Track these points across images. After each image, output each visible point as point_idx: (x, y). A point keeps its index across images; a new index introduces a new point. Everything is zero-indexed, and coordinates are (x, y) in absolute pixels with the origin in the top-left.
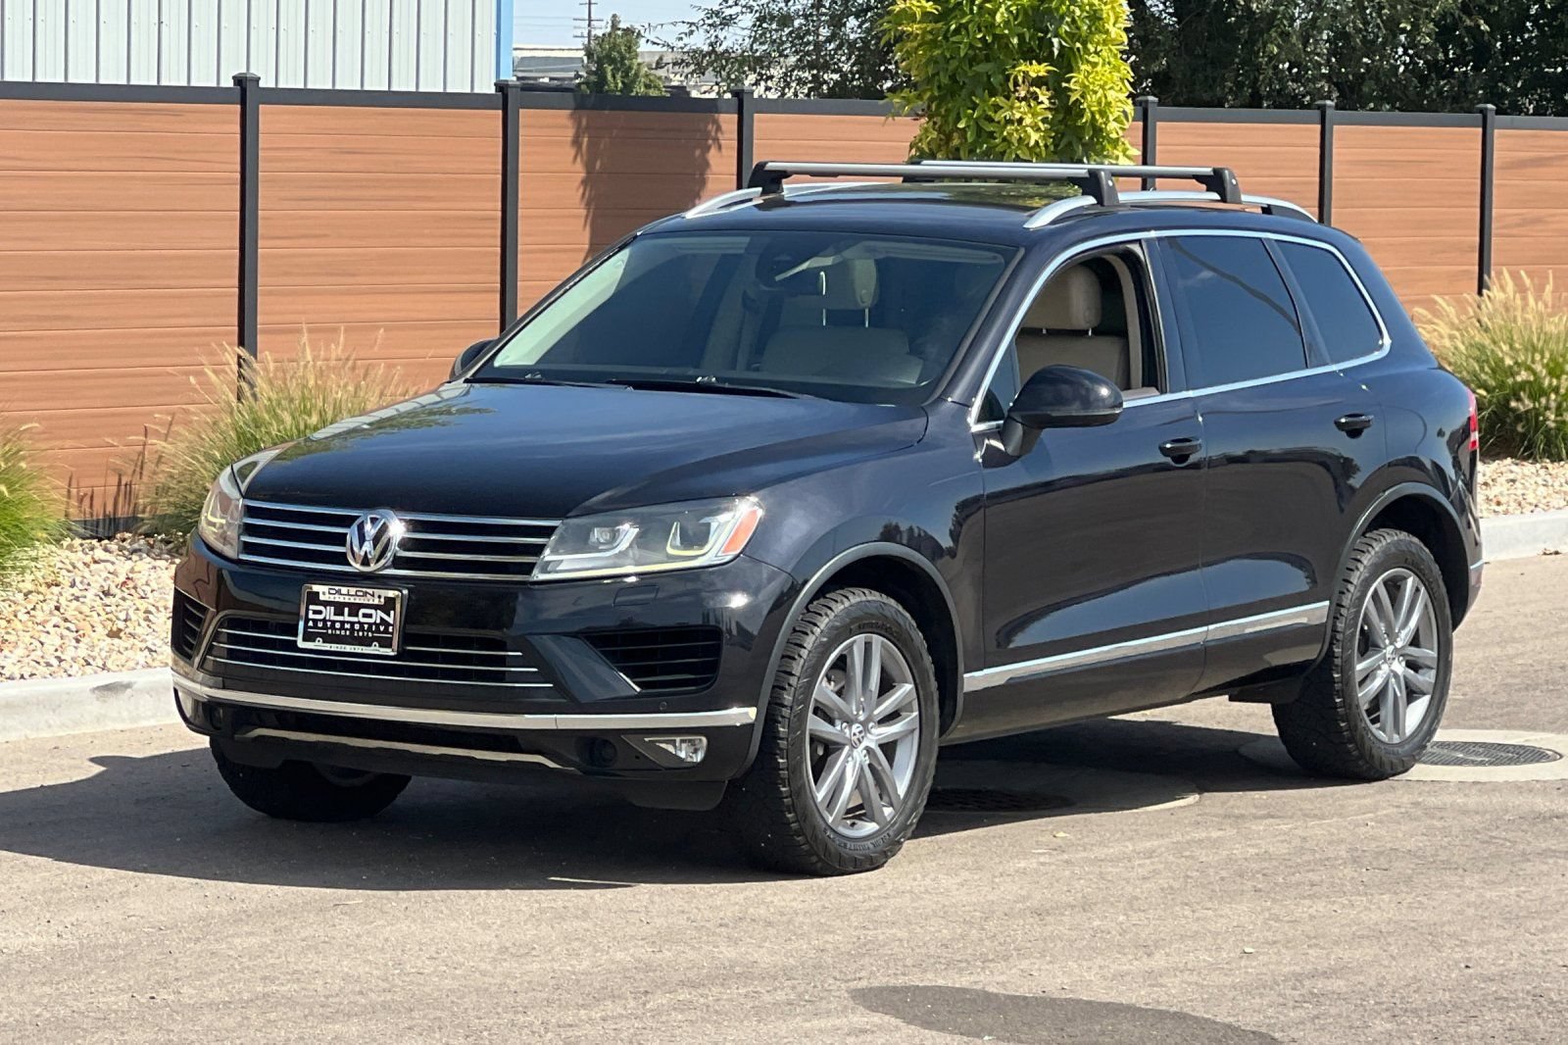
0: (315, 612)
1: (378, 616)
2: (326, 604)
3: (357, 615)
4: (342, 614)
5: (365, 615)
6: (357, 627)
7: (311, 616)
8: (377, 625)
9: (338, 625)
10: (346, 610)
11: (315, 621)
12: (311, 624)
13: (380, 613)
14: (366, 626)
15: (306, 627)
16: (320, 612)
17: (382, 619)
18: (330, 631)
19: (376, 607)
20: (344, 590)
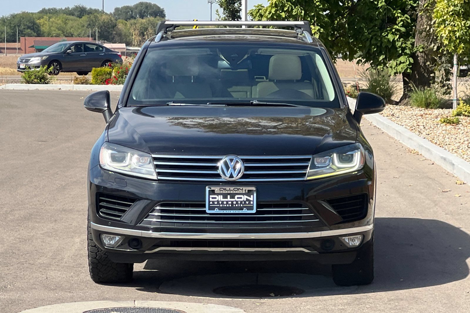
0: (213, 198)
1: (244, 198)
2: (218, 194)
3: (234, 198)
4: (227, 198)
5: (238, 198)
6: (235, 203)
7: (211, 199)
8: (245, 202)
9: (225, 203)
10: (229, 196)
11: (213, 202)
12: (211, 203)
13: (246, 197)
14: (239, 202)
15: (209, 204)
16: (215, 198)
17: (247, 199)
18: (221, 205)
19: (243, 194)
20: (228, 188)
